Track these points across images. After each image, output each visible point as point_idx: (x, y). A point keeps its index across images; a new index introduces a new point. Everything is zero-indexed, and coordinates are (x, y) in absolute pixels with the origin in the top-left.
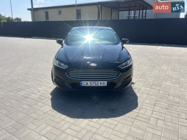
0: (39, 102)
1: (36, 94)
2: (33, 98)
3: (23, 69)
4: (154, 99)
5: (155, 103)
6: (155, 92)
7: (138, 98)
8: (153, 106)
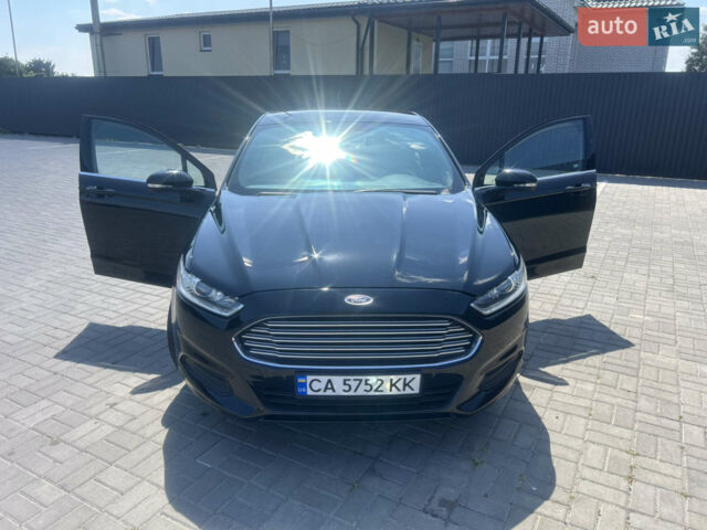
0: (111, 464)
1: (96, 417)
2: (82, 444)
3: (47, 288)
4: (622, 444)
5: (631, 468)
6: (619, 405)
7: (553, 437)
8: (624, 484)
